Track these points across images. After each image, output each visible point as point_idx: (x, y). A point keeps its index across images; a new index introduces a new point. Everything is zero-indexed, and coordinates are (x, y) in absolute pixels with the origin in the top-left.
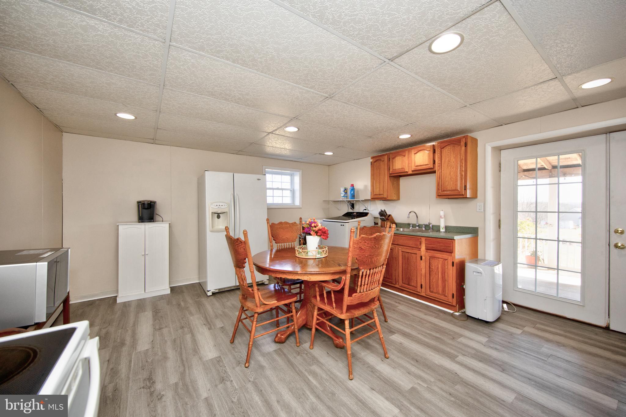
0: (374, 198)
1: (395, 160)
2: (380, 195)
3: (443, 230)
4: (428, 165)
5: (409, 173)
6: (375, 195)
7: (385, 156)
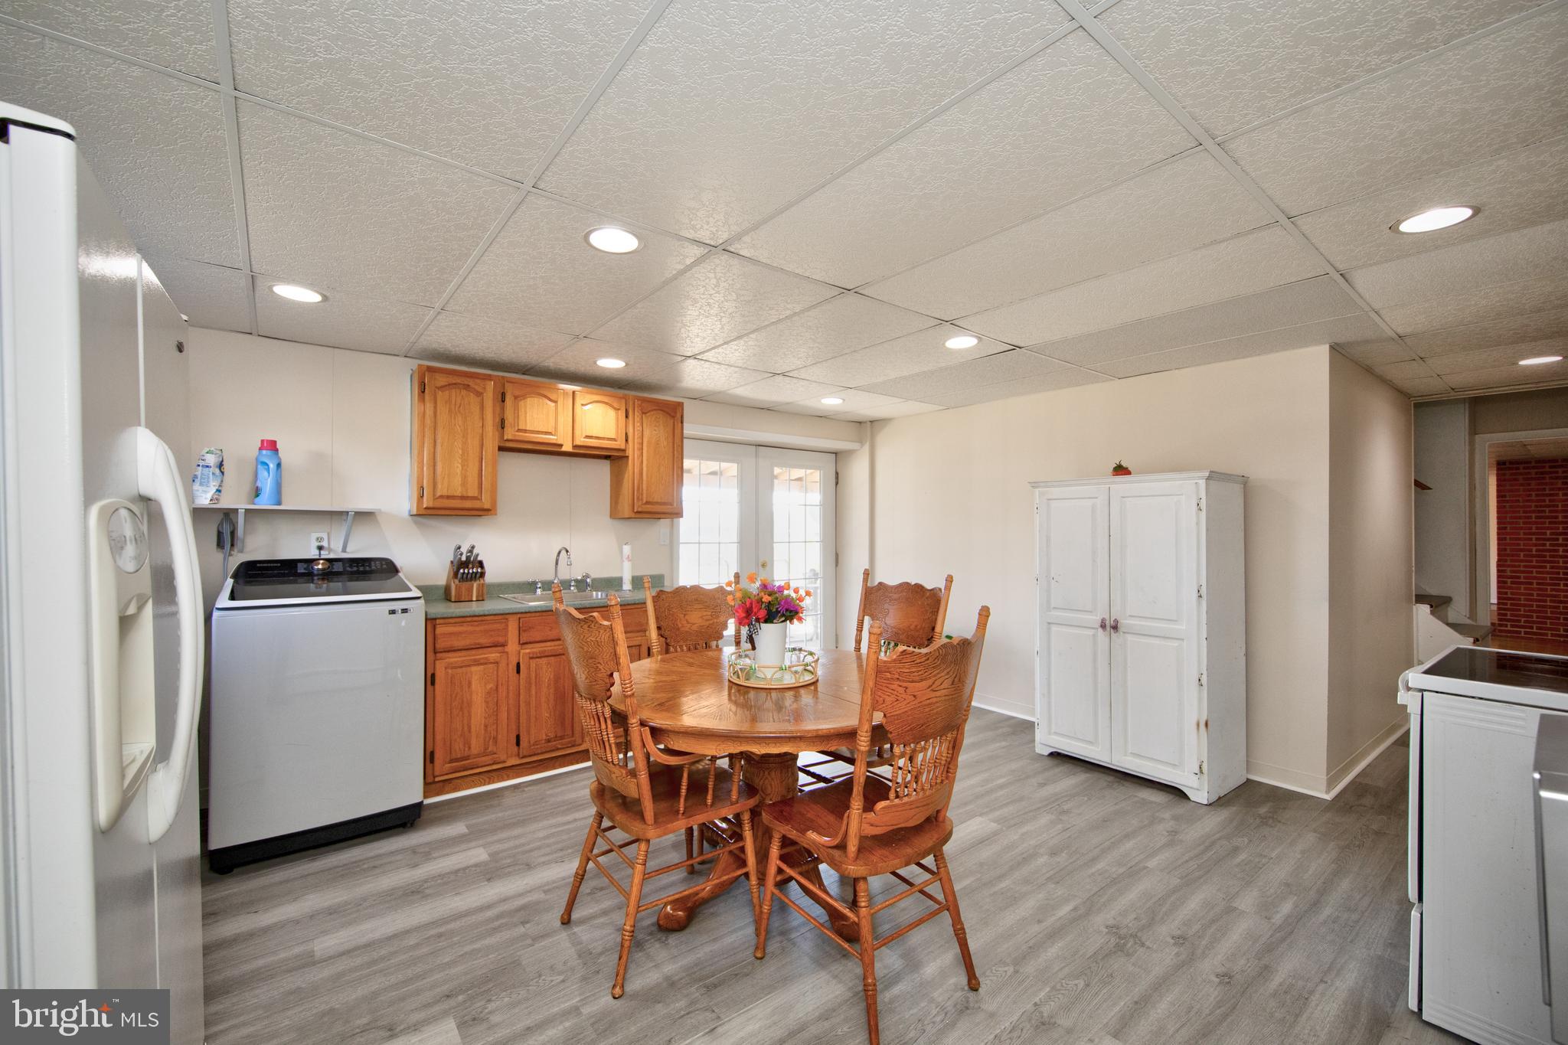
0: (435, 506)
1: (525, 407)
2: (463, 498)
3: (627, 586)
4: (614, 440)
5: (564, 449)
6: (441, 497)
7: (488, 382)
